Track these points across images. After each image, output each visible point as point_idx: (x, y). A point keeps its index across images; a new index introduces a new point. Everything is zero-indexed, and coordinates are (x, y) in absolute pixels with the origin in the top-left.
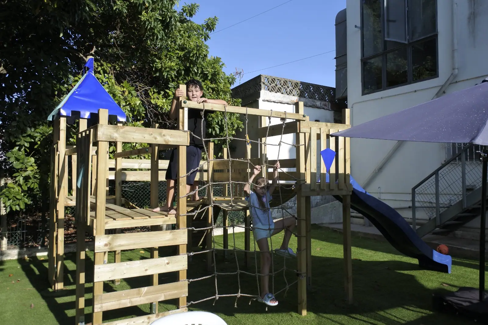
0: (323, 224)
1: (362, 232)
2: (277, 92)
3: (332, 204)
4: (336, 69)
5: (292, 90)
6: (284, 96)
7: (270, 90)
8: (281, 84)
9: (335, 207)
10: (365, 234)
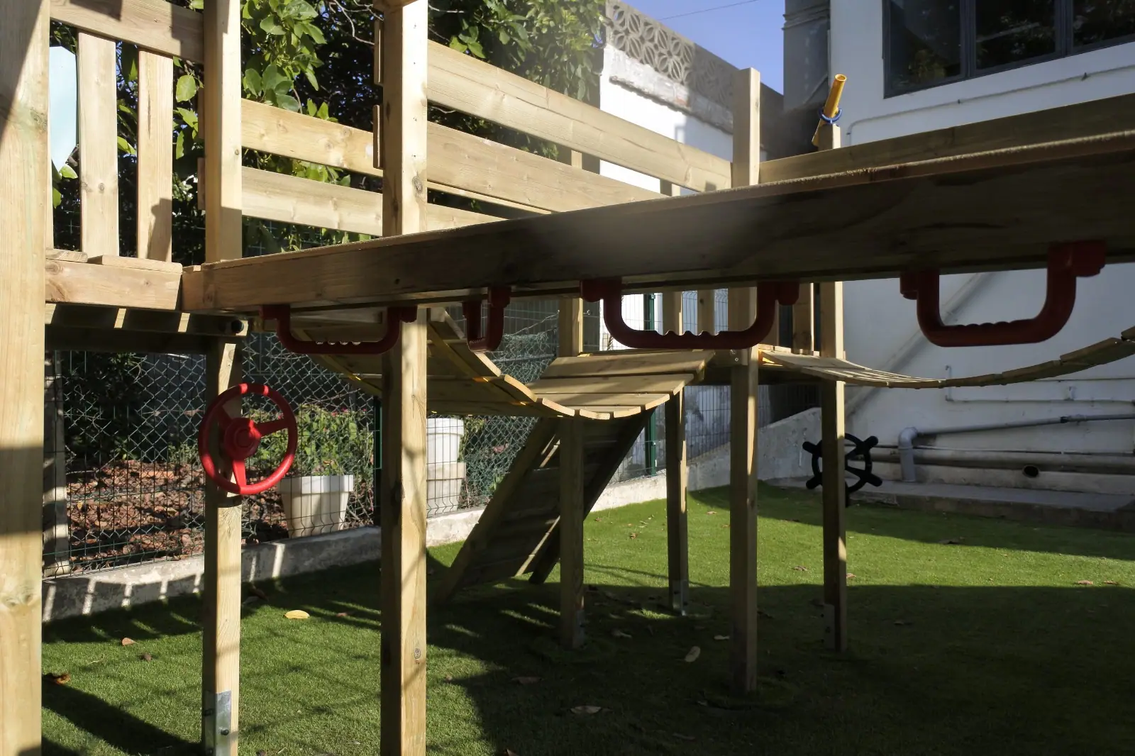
0: (776, 480)
1: (947, 499)
2: (644, 61)
3: (798, 420)
4: (785, 24)
5: (679, 64)
6: (661, 80)
7: (628, 49)
8: (652, 40)
9: (806, 429)
10: (960, 503)
